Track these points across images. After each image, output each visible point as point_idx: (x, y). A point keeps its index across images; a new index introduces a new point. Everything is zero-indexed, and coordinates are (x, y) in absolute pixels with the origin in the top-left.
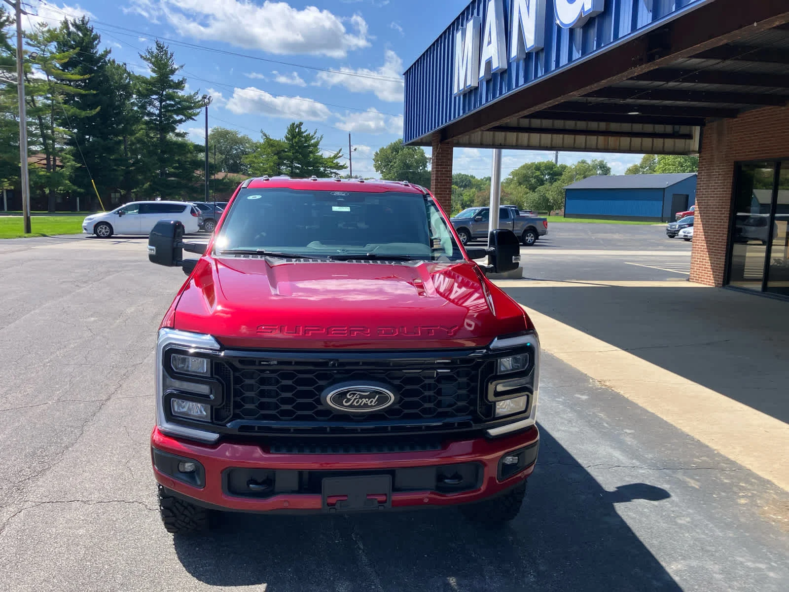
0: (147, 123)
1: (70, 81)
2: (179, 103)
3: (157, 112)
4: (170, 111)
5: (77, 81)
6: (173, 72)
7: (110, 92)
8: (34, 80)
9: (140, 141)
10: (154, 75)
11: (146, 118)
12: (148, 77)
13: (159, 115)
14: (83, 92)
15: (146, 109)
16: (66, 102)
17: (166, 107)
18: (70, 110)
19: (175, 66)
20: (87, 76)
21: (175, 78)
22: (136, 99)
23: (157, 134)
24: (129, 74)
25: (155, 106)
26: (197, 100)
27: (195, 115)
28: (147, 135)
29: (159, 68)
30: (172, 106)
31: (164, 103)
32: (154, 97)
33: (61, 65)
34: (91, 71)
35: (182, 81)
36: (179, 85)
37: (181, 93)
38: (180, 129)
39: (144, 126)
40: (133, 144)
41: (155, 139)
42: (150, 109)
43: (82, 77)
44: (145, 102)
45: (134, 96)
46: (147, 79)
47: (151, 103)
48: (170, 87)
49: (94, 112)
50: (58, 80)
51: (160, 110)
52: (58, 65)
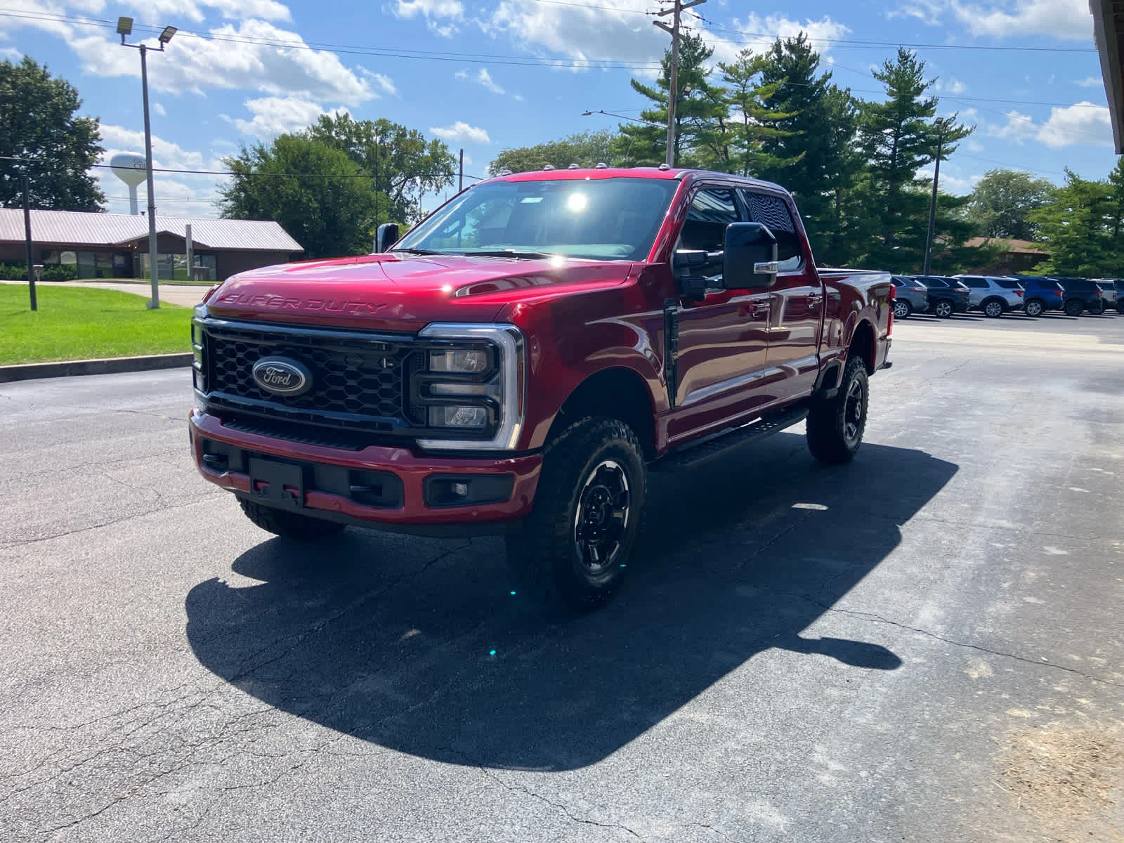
0: (873, 169)
1: (775, 121)
2: (923, 136)
3: (890, 152)
4: (909, 149)
5: (782, 120)
6: (919, 91)
7: (825, 129)
8: (730, 124)
9: (859, 195)
10: (891, 100)
11: (872, 162)
12: (883, 104)
13: (892, 157)
14: (788, 134)
15: (875, 150)
16: (766, 150)
17: (903, 144)
18: (769, 159)
19: (923, 82)
20: (795, 113)
21: (921, 99)
22: (861, 136)
23: (887, 184)
24: (854, 101)
25: (886, 145)
26: (953, 129)
27: (948, 152)
28: (872, 187)
29: (899, 89)
30: (913, 141)
31: (900, 139)
32: (888, 131)
33: (766, 102)
34: (803, 104)
35: (931, 103)
36: (927, 109)
37: (929, 121)
38: (921, 173)
39: (869, 175)
40: (849, 200)
41: (881, 193)
42: (881, 149)
43: (788, 115)
44: (874, 140)
45: (858, 133)
46: (879, 106)
47: (882, 142)
48: (913, 114)
49: (796, 160)
50: (760, 121)
51: (894, 150)
52: (762, 102)
